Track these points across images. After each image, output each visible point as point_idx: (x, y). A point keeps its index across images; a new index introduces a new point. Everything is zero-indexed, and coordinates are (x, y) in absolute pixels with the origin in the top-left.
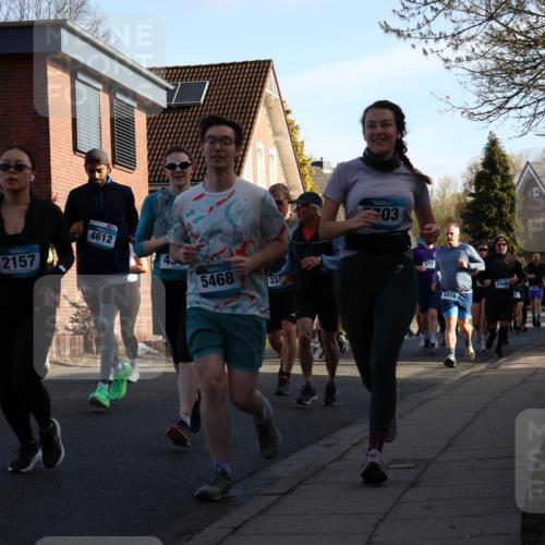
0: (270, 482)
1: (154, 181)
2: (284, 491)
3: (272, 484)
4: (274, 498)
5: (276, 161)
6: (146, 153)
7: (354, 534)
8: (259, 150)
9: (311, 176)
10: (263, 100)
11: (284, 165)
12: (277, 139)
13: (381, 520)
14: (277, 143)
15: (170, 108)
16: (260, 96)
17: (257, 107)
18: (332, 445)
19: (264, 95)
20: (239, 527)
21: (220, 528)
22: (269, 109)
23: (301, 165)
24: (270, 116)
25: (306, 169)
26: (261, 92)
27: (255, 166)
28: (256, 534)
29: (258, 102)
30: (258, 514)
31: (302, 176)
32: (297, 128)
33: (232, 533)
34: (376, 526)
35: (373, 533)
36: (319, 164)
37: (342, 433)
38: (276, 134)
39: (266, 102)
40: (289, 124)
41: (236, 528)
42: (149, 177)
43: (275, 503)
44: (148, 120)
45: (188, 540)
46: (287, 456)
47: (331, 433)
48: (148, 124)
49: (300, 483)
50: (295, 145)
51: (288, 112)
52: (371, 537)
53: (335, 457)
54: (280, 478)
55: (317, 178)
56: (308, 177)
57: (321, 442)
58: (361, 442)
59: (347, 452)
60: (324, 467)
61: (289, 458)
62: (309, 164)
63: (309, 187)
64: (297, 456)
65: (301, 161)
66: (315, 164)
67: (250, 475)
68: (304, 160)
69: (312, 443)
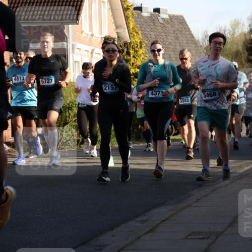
0: (99, 248)
3: (101, 250)
9: (133, 17)
11: (112, 9)
18: (143, 222)
23: (125, 9)
25: (129, 13)
27: (90, 9)
31: (127, 18)
36: (139, 9)
37: (154, 211)
46: (112, 229)
53: (148, 229)
54: (106, 246)
55: (138, 19)
56: (130, 18)
57: (138, 219)
58: (167, 219)
59: (157, 226)
60: (139, 237)
61: (113, 231)
62: (131, 9)
63: (131, 26)
64: (119, 229)
65: (125, 6)
66: (136, 9)
67: (83, 244)
68: (128, 6)
69: (131, 219)
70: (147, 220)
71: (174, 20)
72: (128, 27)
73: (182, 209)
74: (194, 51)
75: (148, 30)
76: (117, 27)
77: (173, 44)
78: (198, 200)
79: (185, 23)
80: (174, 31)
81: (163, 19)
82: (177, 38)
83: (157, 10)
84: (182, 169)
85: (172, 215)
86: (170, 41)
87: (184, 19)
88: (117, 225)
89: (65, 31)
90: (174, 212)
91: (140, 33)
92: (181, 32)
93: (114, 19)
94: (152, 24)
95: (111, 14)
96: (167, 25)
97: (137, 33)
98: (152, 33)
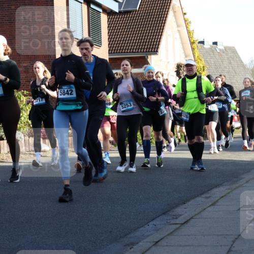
1: (111, 53)
2: (183, 223)
3: (176, 218)
4: (178, 226)
5: (178, 41)
6: (107, 37)
7: (221, 246)
8: (169, 35)
10: (171, 7)
11: (182, 43)
12: (179, 29)
13: (236, 239)
14: (179, 31)
15: (120, 12)
16: (169, 6)
17: (168, 11)
18: (207, 198)
19: (172, 4)
20: (158, 241)
21: (147, 242)
22: (175, 12)
23: (192, 43)
24: (175, 16)
25: (195, 46)
26: (170, 3)
27: (167, 44)
28: (167, 246)
29: (169, 8)
30: (168, 235)
31: (193, 49)
32: (190, 22)
33: (154, 245)
34: (234, 242)
35: (232, 245)
36: (202, 42)
37: (216, 190)
38: (178, 26)
39: (173, 9)
40: (185, 21)
41: (157, 242)
42: (109, 50)
43: (177, 229)
44: (109, 19)
45: (131, 248)
46: (184, 203)
47: (209, 190)
48: (108, 21)
49: (192, 218)
50: (189, 32)
51: (185, 14)
52: (231, 247)
54: (180, 215)
55: (201, 50)
56: (196, 50)
57: (203, 196)
58: (225, 196)
59: (217, 201)
60: (205, 209)
61: (186, 204)
62: (197, 42)
63: (196, 55)
64: (189, 203)
65: (192, 41)
66: (200, 42)
67: (164, 214)
68: (194, 41)
69: (198, 196)
70: (210, 197)
71: (228, 50)
72: (194, 56)
73: (235, 189)
74: (243, 72)
75: (209, 57)
76: (186, 56)
77: (228, 67)
78: (247, 182)
79: (236, 52)
80: (228, 58)
81: (220, 50)
82: (230, 63)
83: (215, 43)
84: (235, 159)
85: (229, 193)
86: (225, 65)
87: (235, 49)
88: (188, 200)
89: (149, 60)
90: (229, 191)
91: (203, 60)
92: (233, 58)
93: (184, 50)
94: (212, 53)
95: (182, 47)
96: (223, 54)
97: (201, 60)
98: (212, 60)
